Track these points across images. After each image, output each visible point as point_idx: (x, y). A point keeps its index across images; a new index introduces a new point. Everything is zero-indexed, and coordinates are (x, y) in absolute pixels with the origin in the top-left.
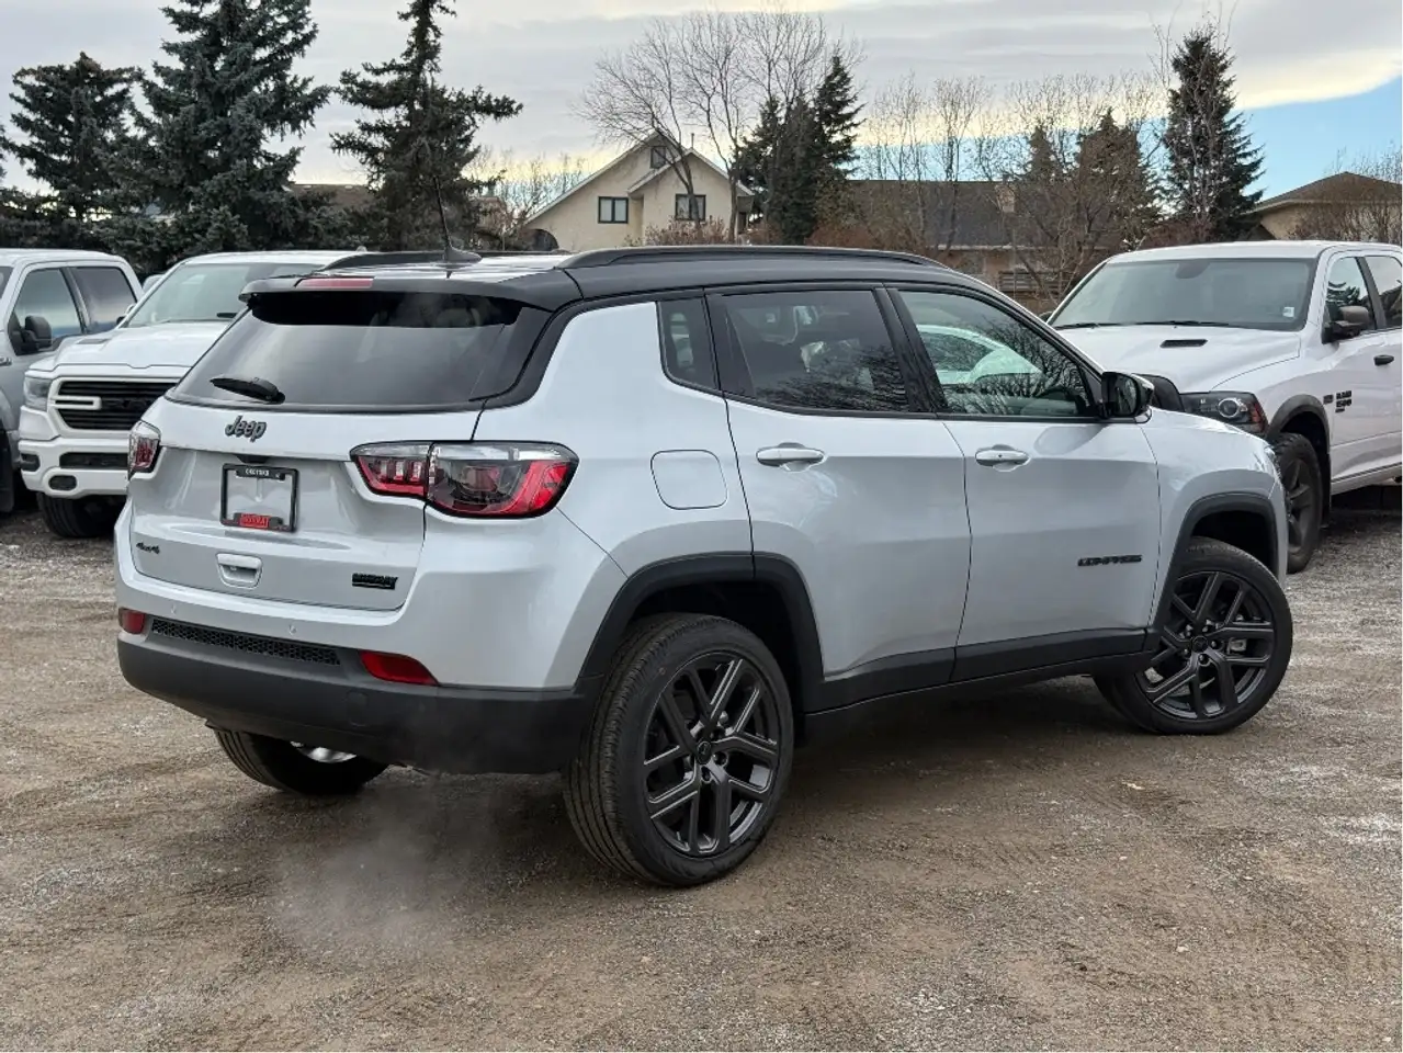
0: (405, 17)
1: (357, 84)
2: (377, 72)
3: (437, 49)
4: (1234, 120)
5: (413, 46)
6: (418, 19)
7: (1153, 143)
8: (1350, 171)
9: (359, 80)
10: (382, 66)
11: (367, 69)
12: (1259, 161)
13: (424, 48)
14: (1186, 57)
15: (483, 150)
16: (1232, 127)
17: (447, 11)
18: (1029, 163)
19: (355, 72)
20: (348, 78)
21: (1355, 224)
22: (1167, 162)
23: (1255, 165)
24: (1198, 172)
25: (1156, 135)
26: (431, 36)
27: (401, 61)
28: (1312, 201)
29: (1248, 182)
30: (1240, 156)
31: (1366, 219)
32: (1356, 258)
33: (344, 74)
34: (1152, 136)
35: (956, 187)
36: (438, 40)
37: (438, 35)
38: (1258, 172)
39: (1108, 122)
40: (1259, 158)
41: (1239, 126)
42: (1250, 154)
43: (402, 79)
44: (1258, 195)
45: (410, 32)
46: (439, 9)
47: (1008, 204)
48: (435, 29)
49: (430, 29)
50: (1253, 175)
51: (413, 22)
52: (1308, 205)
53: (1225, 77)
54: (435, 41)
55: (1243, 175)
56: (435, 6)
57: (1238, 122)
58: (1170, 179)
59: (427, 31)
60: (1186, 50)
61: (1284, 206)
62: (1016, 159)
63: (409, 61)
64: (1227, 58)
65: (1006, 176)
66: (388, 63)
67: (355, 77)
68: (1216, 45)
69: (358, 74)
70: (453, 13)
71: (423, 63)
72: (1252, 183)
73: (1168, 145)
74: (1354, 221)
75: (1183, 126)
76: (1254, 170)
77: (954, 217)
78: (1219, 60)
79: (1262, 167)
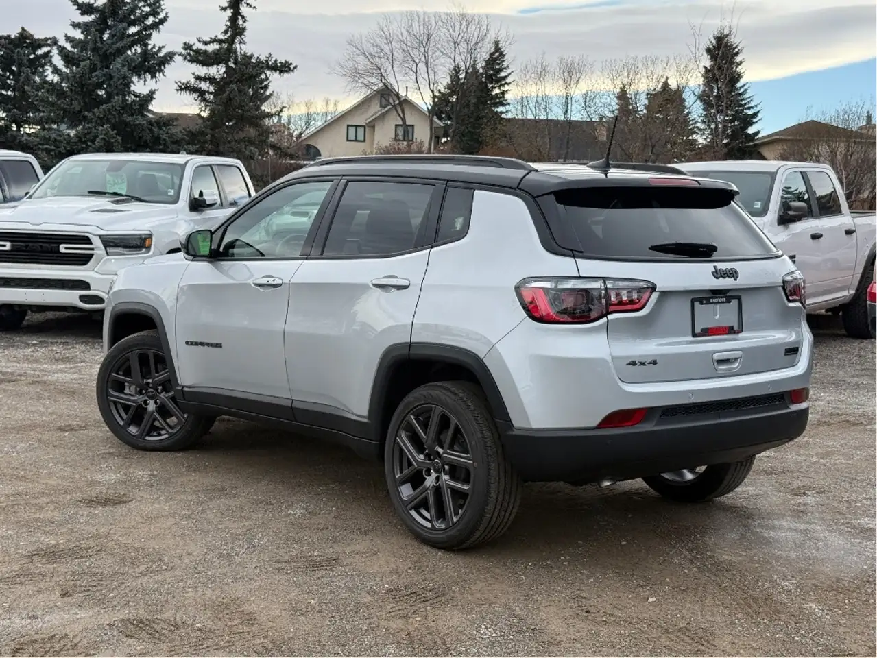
0: (224, 9)
1: (193, 51)
2: (206, 43)
3: (244, 30)
4: (743, 86)
5: (229, 27)
6: (232, 10)
7: (693, 98)
8: (815, 119)
9: (194, 48)
10: (209, 40)
11: (199, 41)
12: (758, 112)
13: (236, 29)
14: (714, 47)
15: (275, 94)
16: (742, 90)
17: (251, 6)
18: (616, 110)
19: (191, 43)
20: (187, 46)
22: (701, 111)
23: (755, 115)
24: (720, 118)
25: (694, 94)
26: (240, 22)
27: (221, 37)
28: (791, 138)
29: (751, 125)
30: (747, 109)
31: (824, 150)
32: (801, 172)
33: (185, 44)
34: (692, 94)
35: (570, 124)
36: (245, 25)
37: (245, 21)
38: (757, 118)
39: (666, 85)
40: (758, 110)
41: (746, 90)
42: (752, 107)
43: (221, 48)
44: (757, 133)
45: (227, 18)
46: (245, 5)
47: (603, 135)
48: (243, 17)
49: (240, 17)
50: (754, 120)
51: (229, 13)
52: (789, 140)
53: (738, 59)
54: (243, 25)
55: (748, 121)
56: (243, 3)
57: (746, 87)
58: (703, 122)
59: (238, 19)
60: (714, 42)
61: (773, 140)
62: (608, 107)
63: (226, 37)
64: (739, 48)
65: (601, 118)
66: (213, 38)
67: (191, 46)
68: (734, 40)
69: (194, 44)
70: (254, 7)
71: (235, 38)
72: (754, 125)
73: (702, 101)
74: (816, 151)
75: (711, 89)
76: (755, 118)
77: (568, 142)
78: (734, 49)
79: (760, 116)
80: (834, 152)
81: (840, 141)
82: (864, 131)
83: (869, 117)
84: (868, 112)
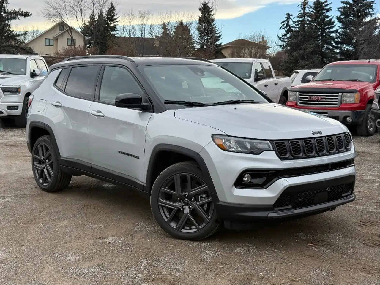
4: (214, 25)
7: (195, 29)
8: (243, 39)
12: (221, 35)
14: (202, 8)
16: (214, 26)
18: (162, 33)
21: (244, 52)
22: (198, 35)
23: (220, 36)
24: (206, 37)
25: (195, 28)
28: (233, 46)
29: (218, 41)
30: (216, 34)
31: (247, 51)
32: (260, 63)
34: (194, 28)
35: (144, 39)
38: (221, 38)
39: (181, 23)
40: (221, 34)
41: (216, 26)
42: (218, 33)
44: (221, 44)
47: (157, 45)
50: (219, 39)
52: (232, 47)
53: (212, 13)
57: (216, 25)
58: (199, 39)
60: (202, 6)
61: (227, 47)
62: (159, 32)
64: (213, 8)
65: (156, 36)
68: (210, 5)
71: (4, 1)
72: (219, 41)
73: (198, 30)
74: (244, 51)
75: (202, 26)
76: (220, 38)
77: (144, 47)
78: (210, 9)
79: (221, 37)
80: (251, 52)
81: (253, 47)
82: (262, 44)
83: (263, 38)
84: (263, 36)
